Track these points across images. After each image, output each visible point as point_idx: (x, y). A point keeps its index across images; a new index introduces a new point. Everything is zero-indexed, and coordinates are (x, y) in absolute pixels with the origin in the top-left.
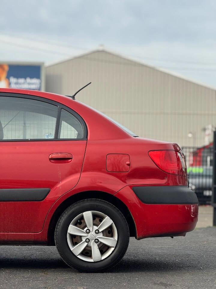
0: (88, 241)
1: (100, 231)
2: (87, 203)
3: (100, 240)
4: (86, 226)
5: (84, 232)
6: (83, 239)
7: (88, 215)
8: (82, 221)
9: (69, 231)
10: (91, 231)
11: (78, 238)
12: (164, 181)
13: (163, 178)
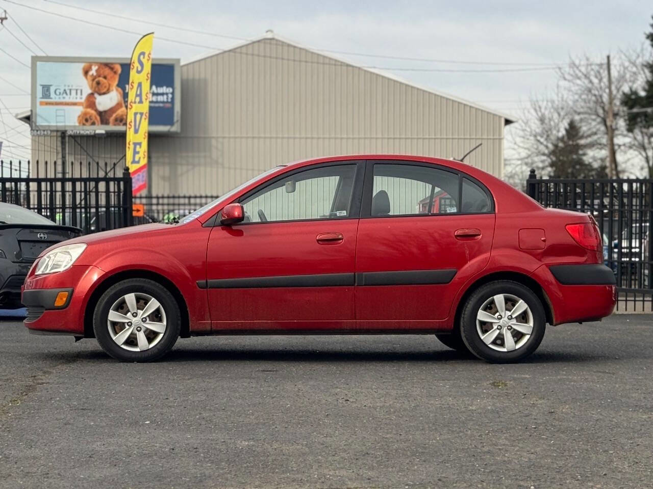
0: (500, 328)
1: (514, 316)
2: (498, 285)
3: (513, 326)
4: (497, 311)
5: (495, 318)
6: (494, 326)
7: (499, 299)
8: (493, 306)
9: (478, 317)
10: (503, 316)
11: (489, 325)
12: (584, 259)
13: (583, 256)
